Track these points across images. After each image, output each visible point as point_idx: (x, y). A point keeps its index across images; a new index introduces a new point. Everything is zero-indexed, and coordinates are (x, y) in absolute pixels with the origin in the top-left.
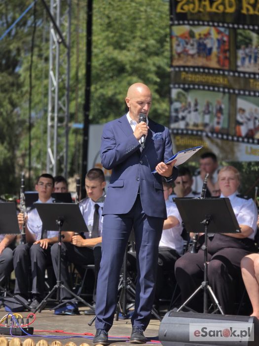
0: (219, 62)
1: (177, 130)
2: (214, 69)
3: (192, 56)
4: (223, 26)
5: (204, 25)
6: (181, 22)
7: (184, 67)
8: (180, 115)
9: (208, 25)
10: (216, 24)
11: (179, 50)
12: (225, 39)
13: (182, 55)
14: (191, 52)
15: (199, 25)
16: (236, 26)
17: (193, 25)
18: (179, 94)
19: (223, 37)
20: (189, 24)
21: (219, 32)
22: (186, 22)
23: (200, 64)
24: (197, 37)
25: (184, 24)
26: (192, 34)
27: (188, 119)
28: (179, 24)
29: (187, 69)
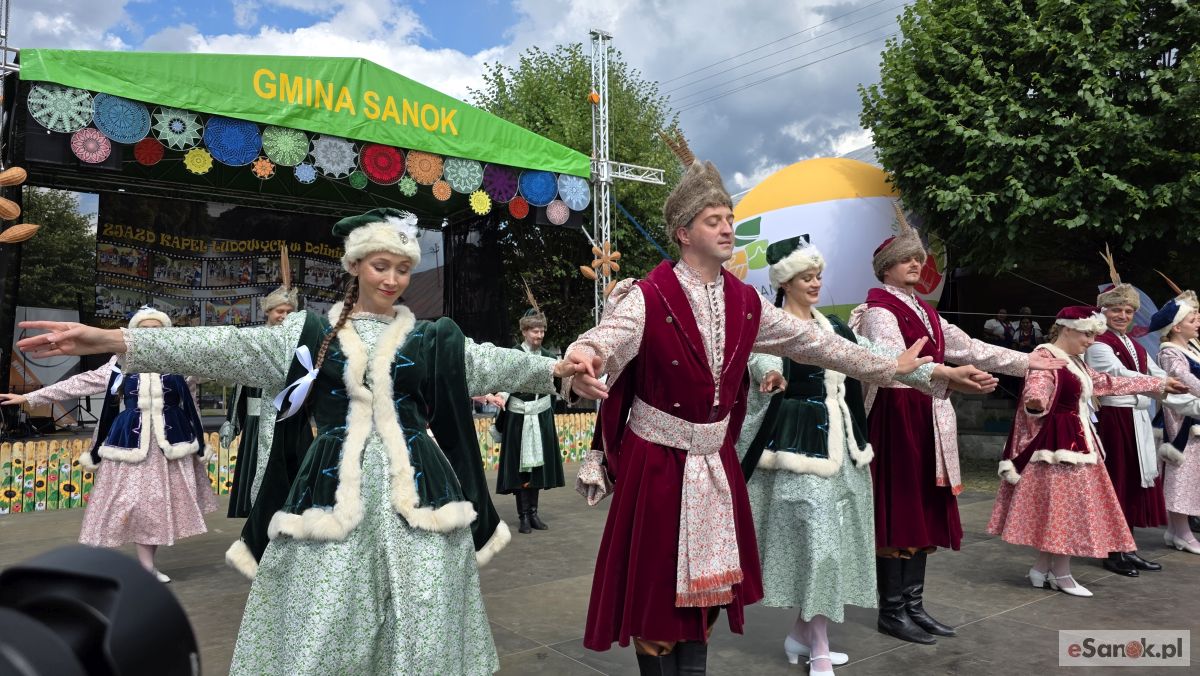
0: (138, 272)
2: (134, 277)
3: (115, 266)
4: (143, 250)
5: (126, 247)
7: (108, 273)
8: (105, 305)
9: (131, 247)
10: (137, 248)
11: (103, 260)
12: (145, 258)
13: (106, 264)
14: (114, 263)
15: (121, 246)
16: (154, 252)
17: (117, 245)
18: (102, 290)
19: (143, 257)
20: (113, 244)
21: (139, 254)
23: (122, 272)
24: (120, 254)
25: (108, 243)
26: (116, 252)
27: (111, 308)
28: (104, 243)
29: (110, 275)
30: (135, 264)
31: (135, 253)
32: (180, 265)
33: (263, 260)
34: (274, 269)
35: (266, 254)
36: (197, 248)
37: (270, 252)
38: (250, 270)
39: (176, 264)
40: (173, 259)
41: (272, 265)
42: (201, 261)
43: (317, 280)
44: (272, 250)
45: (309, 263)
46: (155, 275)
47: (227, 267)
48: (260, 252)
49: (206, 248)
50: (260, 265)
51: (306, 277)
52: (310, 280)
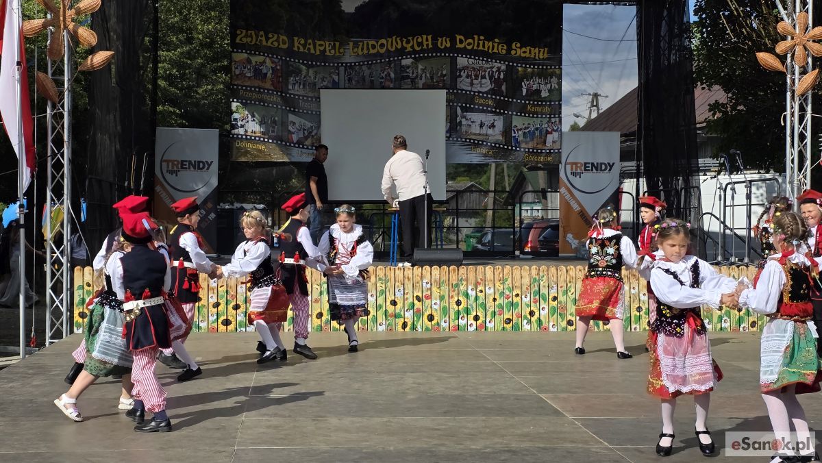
0: (273, 84)
1: (238, 135)
2: (268, 90)
3: (249, 78)
4: (277, 58)
5: (259, 55)
6: (240, 51)
7: (242, 86)
8: (239, 124)
9: (264, 55)
10: (271, 56)
11: (237, 72)
12: (278, 67)
13: (240, 76)
14: (248, 75)
15: (255, 54)
16: (288, 59)
17: (250, 54)
18: (238, 107)
19: (276, 66)
20: (246, 53)
21: (273, 62)
22: (244, 51)
23: (256, 85)
24: (254, 63)
25: (242, 52)
26: (249, 61)
27: (246, 127)
28: (238, 52)
29: (244, 88)
30: (269, 75)
31: (268, 60)
32: (316, 73)
33: (407, 62)
34: (420, 72)
35: (409, 53)
36: (333, 51)
37: (415, 52)
38: (392, 75)
39: (311, 72)
40: (309, 67)
41: (417, 67)
42: (337, 68)
43: (472, 84)
44: (417, 48)
45: (462, 61)
46: (290, 87)
47: (367, 72)
48: (402, 52)
49: (342, 50)
50: (403, 68)
51: (458, 79)
52: (464, 84)
